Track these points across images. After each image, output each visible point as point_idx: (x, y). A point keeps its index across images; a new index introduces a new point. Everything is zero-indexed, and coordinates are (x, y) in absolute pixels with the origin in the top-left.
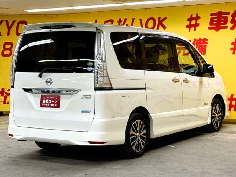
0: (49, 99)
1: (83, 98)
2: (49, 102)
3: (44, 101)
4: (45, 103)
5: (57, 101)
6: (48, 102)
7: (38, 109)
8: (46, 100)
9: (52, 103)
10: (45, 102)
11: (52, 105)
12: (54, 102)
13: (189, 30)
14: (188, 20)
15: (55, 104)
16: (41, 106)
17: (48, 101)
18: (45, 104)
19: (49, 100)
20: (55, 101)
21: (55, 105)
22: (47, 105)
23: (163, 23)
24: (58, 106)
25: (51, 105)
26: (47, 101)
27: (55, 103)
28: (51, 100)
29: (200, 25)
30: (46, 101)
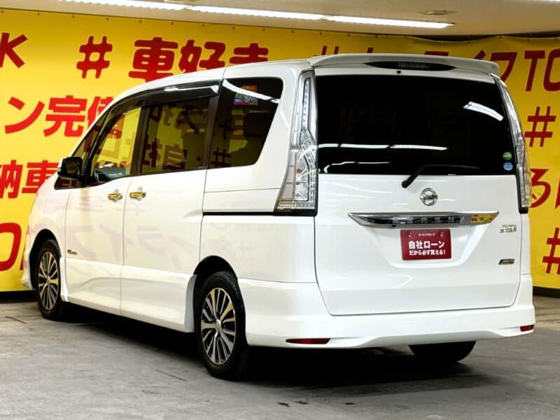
0: (423, 239)
1: (502, 231)
2: (425, 247)
3: (412, 245)
4: (416, 249)
5: (444, 243)
6: (423, 246)
7: (397, 265)
8: (417, 242)
9: (432, 248)
10: (416, 247)
11: (433, 252)
12: (436, 244)
13: (84, 76)
14: (83, 49)
15: (439, 249)
16: (407, 256)
17: (421, 243)
18: (416, 253)
19: (425, 242)
20: (440, 242)
21: (441, 253)
22: (420, 254)
23: (16, 49)
24: (448, 255)
25: (430, 252)
26: (419, 244)
27: (440, 247)
28: (429, 242)
29: (111, 64)
30: (416, 244)
